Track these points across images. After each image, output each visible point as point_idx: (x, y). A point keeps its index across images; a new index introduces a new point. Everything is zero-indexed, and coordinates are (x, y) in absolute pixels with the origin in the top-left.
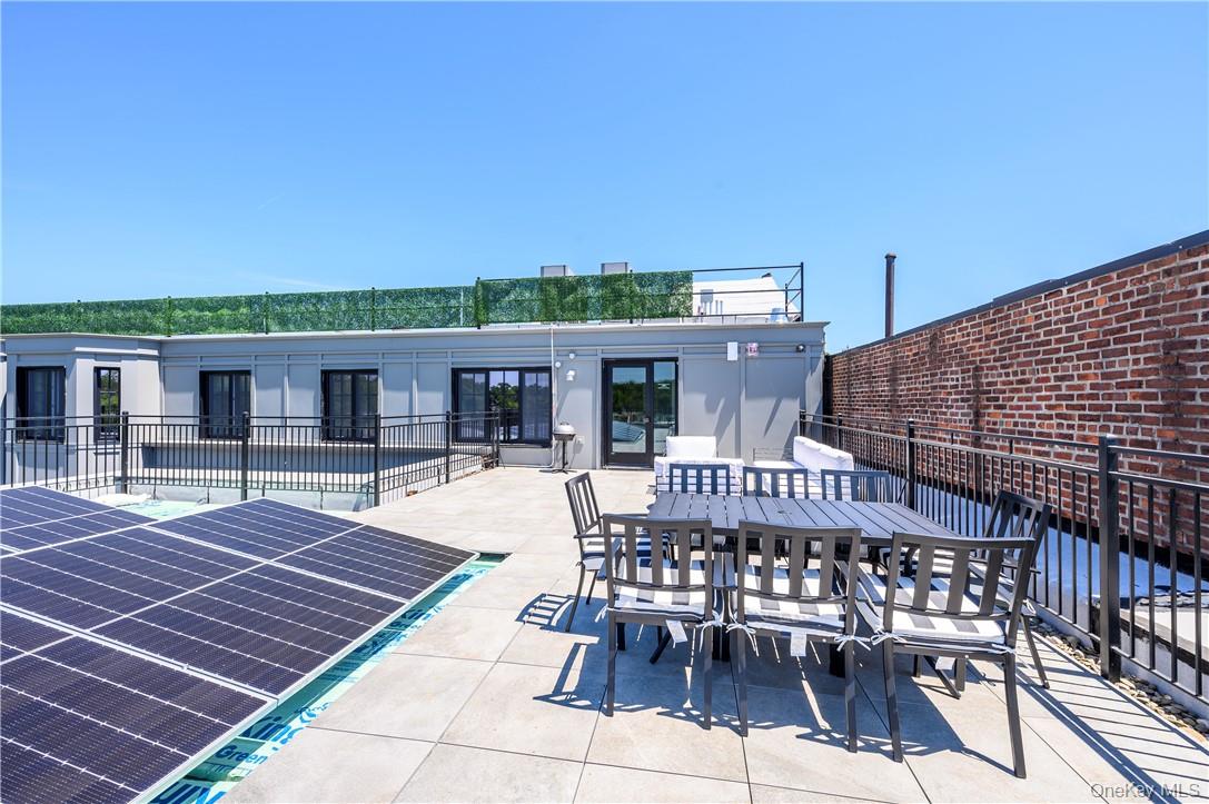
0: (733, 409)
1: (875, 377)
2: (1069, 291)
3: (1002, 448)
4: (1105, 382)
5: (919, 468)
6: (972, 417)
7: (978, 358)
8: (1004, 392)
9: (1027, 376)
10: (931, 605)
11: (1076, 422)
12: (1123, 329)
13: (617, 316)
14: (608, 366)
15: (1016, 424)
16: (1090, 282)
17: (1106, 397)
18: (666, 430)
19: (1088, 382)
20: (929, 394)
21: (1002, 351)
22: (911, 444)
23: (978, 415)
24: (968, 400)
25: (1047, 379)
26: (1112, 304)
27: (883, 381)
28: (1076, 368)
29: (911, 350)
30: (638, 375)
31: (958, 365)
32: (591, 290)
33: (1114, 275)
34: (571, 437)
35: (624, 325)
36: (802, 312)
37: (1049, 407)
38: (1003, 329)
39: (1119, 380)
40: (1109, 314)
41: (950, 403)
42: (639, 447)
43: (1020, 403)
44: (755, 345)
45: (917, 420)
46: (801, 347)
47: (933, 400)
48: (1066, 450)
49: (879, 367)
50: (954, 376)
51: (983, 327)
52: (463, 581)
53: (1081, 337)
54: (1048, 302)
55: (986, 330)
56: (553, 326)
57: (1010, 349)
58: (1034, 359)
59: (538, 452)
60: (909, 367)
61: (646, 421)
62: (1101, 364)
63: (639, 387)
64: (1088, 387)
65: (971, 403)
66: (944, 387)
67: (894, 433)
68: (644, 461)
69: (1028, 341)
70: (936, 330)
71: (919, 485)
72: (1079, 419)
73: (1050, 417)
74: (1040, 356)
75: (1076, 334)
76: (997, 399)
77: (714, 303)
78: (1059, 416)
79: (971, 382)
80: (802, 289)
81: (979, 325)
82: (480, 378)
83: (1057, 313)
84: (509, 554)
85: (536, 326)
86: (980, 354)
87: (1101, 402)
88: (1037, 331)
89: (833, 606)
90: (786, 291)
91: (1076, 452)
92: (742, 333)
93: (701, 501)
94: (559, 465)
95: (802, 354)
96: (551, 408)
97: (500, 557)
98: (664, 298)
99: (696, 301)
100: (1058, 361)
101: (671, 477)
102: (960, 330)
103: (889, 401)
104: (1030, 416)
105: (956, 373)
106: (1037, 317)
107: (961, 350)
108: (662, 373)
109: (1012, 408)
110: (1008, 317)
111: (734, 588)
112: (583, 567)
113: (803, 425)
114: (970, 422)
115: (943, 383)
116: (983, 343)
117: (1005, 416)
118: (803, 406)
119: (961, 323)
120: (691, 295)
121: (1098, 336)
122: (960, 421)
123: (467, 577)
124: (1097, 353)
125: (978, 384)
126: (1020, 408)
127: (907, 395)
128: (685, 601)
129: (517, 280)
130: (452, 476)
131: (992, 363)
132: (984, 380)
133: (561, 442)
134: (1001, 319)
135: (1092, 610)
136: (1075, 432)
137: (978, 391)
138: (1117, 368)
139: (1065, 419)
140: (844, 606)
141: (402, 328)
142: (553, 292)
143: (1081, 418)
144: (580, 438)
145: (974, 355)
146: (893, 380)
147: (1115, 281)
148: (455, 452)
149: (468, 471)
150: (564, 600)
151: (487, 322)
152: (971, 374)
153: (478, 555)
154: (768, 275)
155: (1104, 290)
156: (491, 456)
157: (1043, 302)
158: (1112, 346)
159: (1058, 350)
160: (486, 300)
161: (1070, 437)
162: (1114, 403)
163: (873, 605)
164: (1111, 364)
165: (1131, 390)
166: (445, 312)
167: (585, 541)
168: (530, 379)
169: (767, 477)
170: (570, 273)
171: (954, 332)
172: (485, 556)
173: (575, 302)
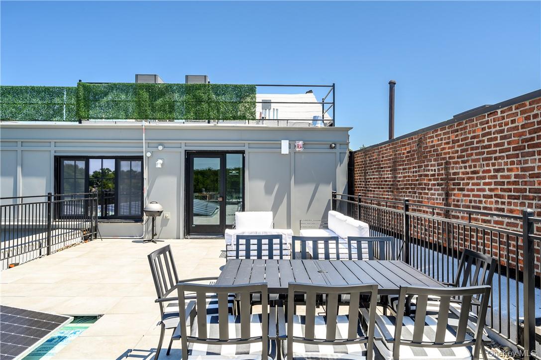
0: (285, 192)
1: (382, 168)
2: (502, 112)
3: (463, 218)
4: (522, 173)
5: (412, 232)
6: (444, 197)
7: (448, 156)
8: (463, 179)
9: (477, 169)
10: (425, 339)
11: (506, 200)
12: (532, 139)
13: (198, 117)
14: (190, 156)
15: (471, 201)
16: (514, 107)
17: (523, 183)
18: (236, 206)
19: (513, 174)
20: (417, 180)
21: (462, 151)
22: (407, 216)
23: (447, 195)
24: (441, 185)
25: (489, 171)
26: (527, 122)
27: (387, 171)
28: (506, 164)
29: (405, 149)
30: (214, 164)
31: (435, 160)
32: (176, 96)
33: (527, 103)
34: (160, 213)
35: (203, 124)
36: (334, 120)
37: (490, 190)
38: (463, 137)
39: (531, 172)
40: (525, 128)
41: (430, 187)
42: (215, 220)
43: (473, 187)
44: (301, 143)
45: (410, 198)
46: (333, 145)
47: (420, 184)
48: (500, 219)
49: (385, 160)
50: (433, 168)
51: (451, 135)
52: (57, 342)
53: (509, 143)
54: (489, 119)
55: (453, 137)
56: (145, 123)
57: (467, 150)
58: (481, 157)
59: (132, 226)
60: (404, 161)
61: (220, 199)
62: (520, 161)
63: (215, 173)
64: (513, 177)
65: (443, 186)
66: (426, 175)
67: (394, 207)
68: (217, 231)
69: (478, 145)
70: (420, 136)
71: (412, 245)
72: (508, 198)
73: (491, 197)
74: (485, 155)
75: (506, 141)
76: (459, 184)
77: (272, 110)
78: (496, 196)
79: (443, 172)
80: (334, 103)
81: (448, 133)
82: (81, 165)
83: (495, 126)
84: (101, 316)
85: (131, 123)
86: (449, 153)
87: (520, 187)
88: (484, 138)
89: (358, 345)
90: (323, 104)
91: (506, 220)
92: (292, 133)
93: (260, 265)
94: (149, 236)
95: (333, 150)
96: (143, 189)
97: (93, 319)
98: (234, 104)
99: (259, 108)
100: (496, 159)
101: (238, 245)
102: (437, 136)
103: (392, 185)
104: (479, 196)
105: (434, 165)
106: (483, 129)
107: (437, 150)
108: (233, 162)
109: (468, 190)
110: (465, 128)
111: (285, 337)
112: (163, 326)
113: (334, 202)
114: (443, 200)
115: (426, 173)
116: (451, 145)
117: (464, 196)
118: (334, 188)
119: (437, 131)
120: (254, 103)
121: (519, 143)
122: (437, 199)
123: (61, 339)
124: (518, 154)
125: (448, 174)
126: (473, 190)
127: (403, 181)
128: (245, 350)
129: (115, 84)
130: (53, 248)
131: (456, 160)
132: (451, 171)
133: (151, 218)
134: (461, 129)
135: (519, 328)
136: (506, 207)
137: (448, 179)
138: (530, 165)
139: (500, 198)
140: (365, 344)
141: (9, 120)
142: (146, 95)
143: (510, 197)
144: (166, 214)
145: (445, 154)
146: (394, 170)
147: (528, 107)
148: (56, 228)
149: (68, 243)
150: (148, 353)
151: (88, 118)
152: (443, 166)
153: (72, 319)
154: (310, 92)
155: (522, 113)
156: (89, 230)
157: (486, 119)
158: (527, 150)
159: (495, 152)
160: (86, 99)
161: (503, 210)
162: (528, 187)
163: (386, 342)
164: (526, 162)
165: (537, 179)
166: (49, 107)
167: (165, 304)
168: (125, 166)
169: (310, 244)
170: (160, 81)
171: (432, 137)
172: (78, 319)
173: (163, 105)
